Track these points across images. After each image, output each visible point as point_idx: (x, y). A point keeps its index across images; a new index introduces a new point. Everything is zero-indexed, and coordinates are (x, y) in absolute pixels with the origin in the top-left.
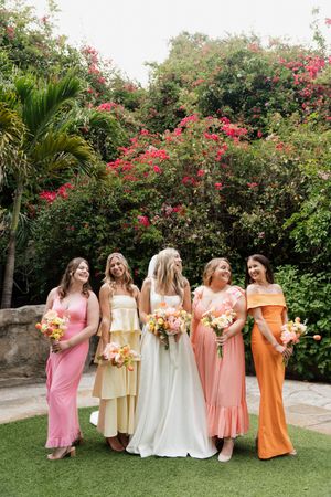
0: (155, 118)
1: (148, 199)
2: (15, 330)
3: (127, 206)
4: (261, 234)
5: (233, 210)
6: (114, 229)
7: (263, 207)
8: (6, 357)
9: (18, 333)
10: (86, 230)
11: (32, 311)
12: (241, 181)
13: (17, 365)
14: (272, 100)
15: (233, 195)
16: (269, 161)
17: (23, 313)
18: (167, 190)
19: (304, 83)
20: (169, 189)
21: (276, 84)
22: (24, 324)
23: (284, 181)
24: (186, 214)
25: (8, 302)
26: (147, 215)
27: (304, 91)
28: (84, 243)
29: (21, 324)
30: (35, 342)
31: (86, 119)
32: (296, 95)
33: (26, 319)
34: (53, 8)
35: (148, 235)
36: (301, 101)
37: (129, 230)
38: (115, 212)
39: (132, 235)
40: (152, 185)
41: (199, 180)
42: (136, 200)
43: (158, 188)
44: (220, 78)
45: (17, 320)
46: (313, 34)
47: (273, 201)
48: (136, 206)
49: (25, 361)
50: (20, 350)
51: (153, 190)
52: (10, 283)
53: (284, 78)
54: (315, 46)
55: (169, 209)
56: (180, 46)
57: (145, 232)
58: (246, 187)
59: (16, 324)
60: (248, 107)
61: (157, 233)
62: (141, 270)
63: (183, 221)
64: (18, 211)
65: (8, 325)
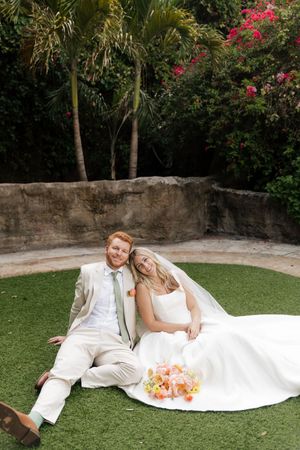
2: (130, 198)
3: (239, 77)
8: (122, 219)
9: (132, 201)
11: (144, 182)
13: (133, 227)
17: (137, 183)
18: (282, 55)
22: (137, 193)
24: (294, 81)
25: (134, 174)
26: (259, 87)
29: (134, 193)
30: (148, 210)
33: (138, 188)
35: (250, 107)
38: (226, 84)
39: (237, 107)
42: (248, 69)
43: (275, 54)
45: (130, 189)
48: (249, 76)
49: (139, 225)
50: (134, 215)
51: (269, 56)
52: (134, 158)
57: (250, 103)
59: (130, 193)
61: (260, 104)
62: (247, 143)
63: (290, 89)
64: (138, 90)
65: (123, 194)
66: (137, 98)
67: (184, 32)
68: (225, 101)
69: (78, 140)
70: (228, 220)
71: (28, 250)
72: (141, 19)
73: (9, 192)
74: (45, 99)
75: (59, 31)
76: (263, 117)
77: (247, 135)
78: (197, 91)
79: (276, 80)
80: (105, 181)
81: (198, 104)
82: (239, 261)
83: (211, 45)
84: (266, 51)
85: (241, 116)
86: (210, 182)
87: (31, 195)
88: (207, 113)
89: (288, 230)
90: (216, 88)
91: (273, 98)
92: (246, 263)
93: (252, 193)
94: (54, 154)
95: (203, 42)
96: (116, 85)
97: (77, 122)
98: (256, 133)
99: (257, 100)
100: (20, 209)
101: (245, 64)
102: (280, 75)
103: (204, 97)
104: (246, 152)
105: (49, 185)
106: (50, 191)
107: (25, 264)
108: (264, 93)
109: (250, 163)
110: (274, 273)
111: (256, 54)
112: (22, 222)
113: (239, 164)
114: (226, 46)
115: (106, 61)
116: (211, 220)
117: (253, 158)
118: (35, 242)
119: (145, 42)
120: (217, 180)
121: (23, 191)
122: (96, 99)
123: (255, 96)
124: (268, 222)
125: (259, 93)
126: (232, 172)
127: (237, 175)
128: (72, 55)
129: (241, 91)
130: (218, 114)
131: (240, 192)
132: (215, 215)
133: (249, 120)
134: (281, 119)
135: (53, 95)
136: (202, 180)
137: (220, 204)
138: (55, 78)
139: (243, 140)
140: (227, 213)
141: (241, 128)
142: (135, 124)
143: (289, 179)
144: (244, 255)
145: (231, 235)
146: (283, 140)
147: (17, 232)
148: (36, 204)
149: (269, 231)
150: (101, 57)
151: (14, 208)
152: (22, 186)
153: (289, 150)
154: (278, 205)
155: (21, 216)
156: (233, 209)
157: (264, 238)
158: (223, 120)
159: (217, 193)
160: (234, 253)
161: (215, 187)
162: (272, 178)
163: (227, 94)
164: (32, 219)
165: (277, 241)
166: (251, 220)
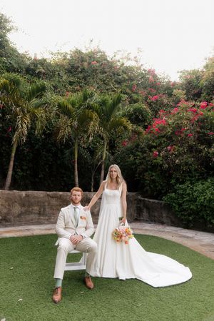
3: (151, 147)
8: (94, 211)
18: (170, 138)
20: (171, 138)
26: (160, 152)
31: (132, 109)
39: (149, 161)
42: (155, 144)
48: (155, 147)
51: (164, 139)
61: (159, 160)
62: (154, 177)
63: (173, 154)
64: (105, 151)
66: (105, 155)
67: (126, 128)
68: (144, 158)
69: (76, 173)
70: (145, 214)
71: (48, 224)
72: (107, 121)
73: (42, 196)
74: (63, 154)
75: (71, 126)
76: (161, 166)
77: (154, 174)
78: (132, 153)
79: (167, 149)
80: (87, 192)
81: (132, 159)
82: (147, 234)
83: (139, 133)
84: (163, 137)
85: (151, 165)
86: (137, 195)
87: (53, 197)
88: (136, 163)
89: (173, 220)
90: (141, 152)
91: (166, 157)
92: (151, 234)
93: (156, 201)
94: (65, 179)
95: (135, 132)
96: (96, 148)
97: (76, 165)
98: (159, 172)
99: (158, 158)
100: (46, 204)
101: (153, 142)
102: (169, 148)
103: (134, 156)
104: (154, 181)
105: (61, 193)
106: (61, 196)
107: (46, 229)
108: (161, 155)
109: (155, 186)
110: (163, 239)
112: (47, 210)
113: (150, 187)
114: (145, 134)
115: (91, 138)
116: (137, 214)
117: (157, 184)
118: (52, 220)
119: (109, 131)
120: (141, 194)
121: (48, 195)
122: (86, 155)
123: (158, 156)
124: (164, 215)
125: (159, 155)
126: (147, 190)
127: (149, 192)
128: (77, 135)
129: (151, 154)
130: (141, 163)
131: (151, 200)
132: (139, 211)
133: (154, 167)
134: (169, 167)
135: (67, 152)
136: (134, 194)
137: (142, 206)
138: (68, 144)
139: (152, 176)
140: (145, 210)
141: (151, 170)
142: (103, 166)
143: (173, 195)
144: (151, 231)
145: (146, 221)
146: (170, 176)
147: (43, 215)
148: (54, 202)
149: (165, 220)
150: (88, 137)
151: (44, 203)
152: (48, 193)
153: (173, 181)
154: (168, 207)
155: (47, 207)
156: (148, 208)
157: (162, 223)
158: (143, 166)
159: (140, 200)
160: (146, 230)
161: (140, 197)
162: (165, 194)
163: (145, 155)
164: (52, 209)
165: (168, 225)
166: (156, 214)
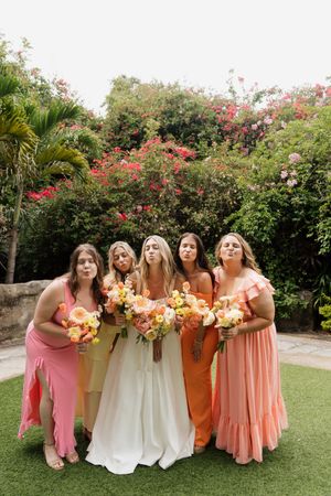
0: (113, 139)
1: (122, 201)
2: (25, 300)
4: (207, 228)
5: (186, 210)
6: (98, 222)
7: (208, 209)
8: (19, 321)
9: (28, 303)
10: (76, 222)
11: (37, 285)
12: (192, 190)
14: (203, 132)
15: (186, 200)
16: (210, 176)
17: (31, 286)
19: (225, 122)
21: (205, 121)
22: (32, 295)
23: (222, 190)
24: (153, 212)
25: (11, 279)
27: (226, 128)
28: (72, 233)
29: (30, 295)
32: (219, 130)
33: (34, 291)
34: (27, 45)
35: (126, 227)
36: (223, 134)
37: (111, 223)
38: (98, 209)
40: (124, 190)
41: (162, 187)
44: (164, 113)
45: (27, 292)
46: (228, 88)
47: (214, 205)
48: (114, 205)
52: (12, 264)
53: (211, 117)
54: (229, 96)
55: (140, 208)
56: (120, 85)
57: (124, 225)
58: (194, 194)
59: (26, 295)
60: (185, 137)
65: (21, 296)
111: (113, 191)
123: (127, 220)
142: (15, 235)
